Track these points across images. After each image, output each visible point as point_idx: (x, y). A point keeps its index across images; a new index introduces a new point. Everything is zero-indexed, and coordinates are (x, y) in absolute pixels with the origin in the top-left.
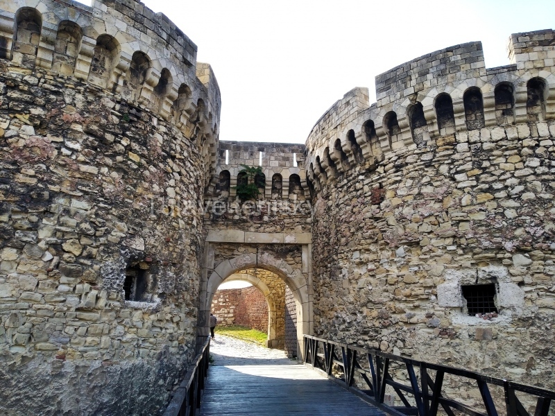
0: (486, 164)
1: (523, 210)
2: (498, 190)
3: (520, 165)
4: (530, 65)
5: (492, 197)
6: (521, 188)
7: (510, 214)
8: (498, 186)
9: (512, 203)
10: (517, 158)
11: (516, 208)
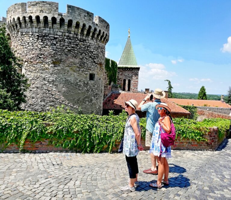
0: (23, 38)
1: (28, 51)
2: (24, 46)
3: (28, 40)
4: (30, 12)
5: (23, 47)
6: (28, 45)
7: (25, 52)
8: (24, 45)
9: (26, 49)
10: (28, 37)
11: (26, 51)
